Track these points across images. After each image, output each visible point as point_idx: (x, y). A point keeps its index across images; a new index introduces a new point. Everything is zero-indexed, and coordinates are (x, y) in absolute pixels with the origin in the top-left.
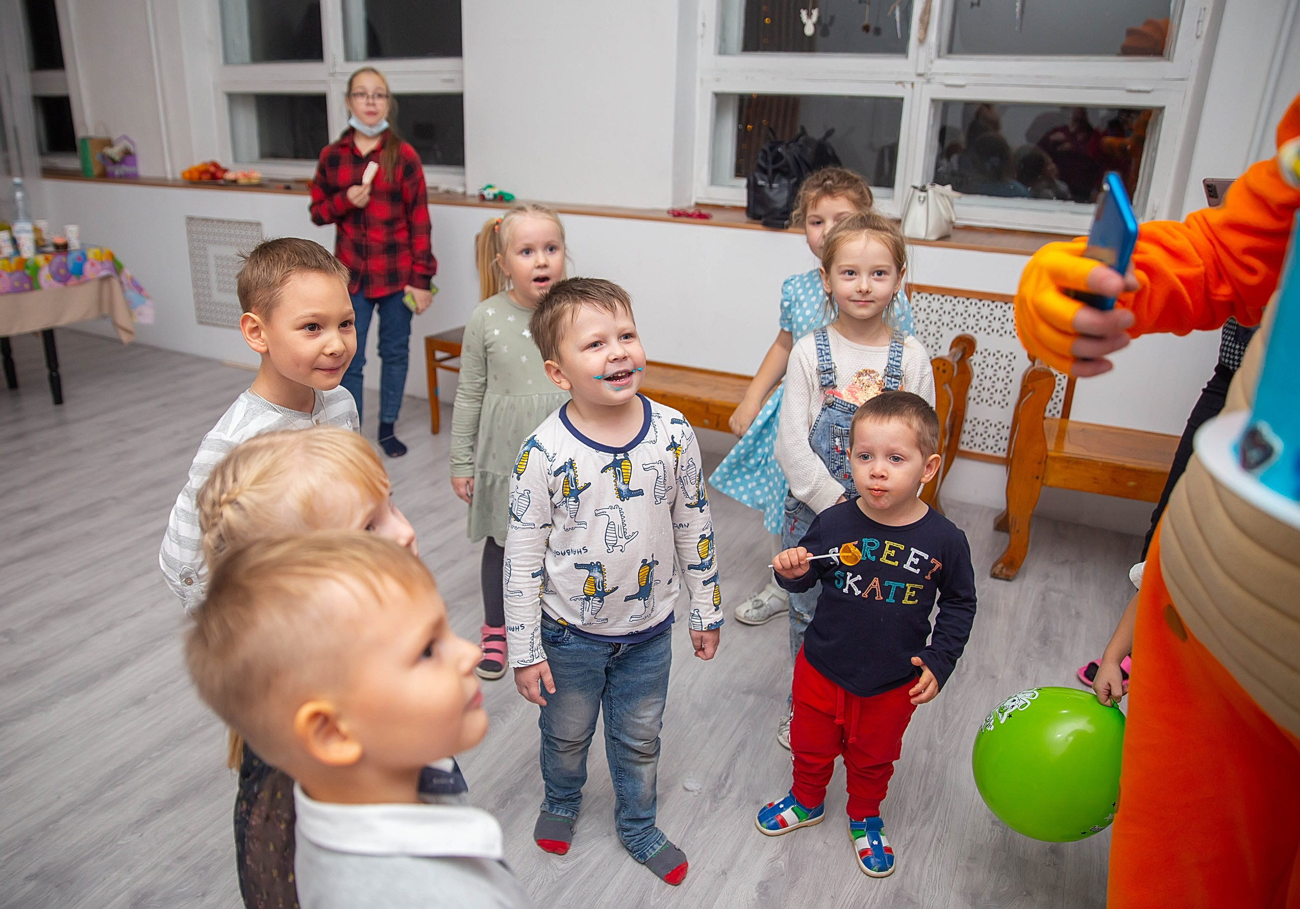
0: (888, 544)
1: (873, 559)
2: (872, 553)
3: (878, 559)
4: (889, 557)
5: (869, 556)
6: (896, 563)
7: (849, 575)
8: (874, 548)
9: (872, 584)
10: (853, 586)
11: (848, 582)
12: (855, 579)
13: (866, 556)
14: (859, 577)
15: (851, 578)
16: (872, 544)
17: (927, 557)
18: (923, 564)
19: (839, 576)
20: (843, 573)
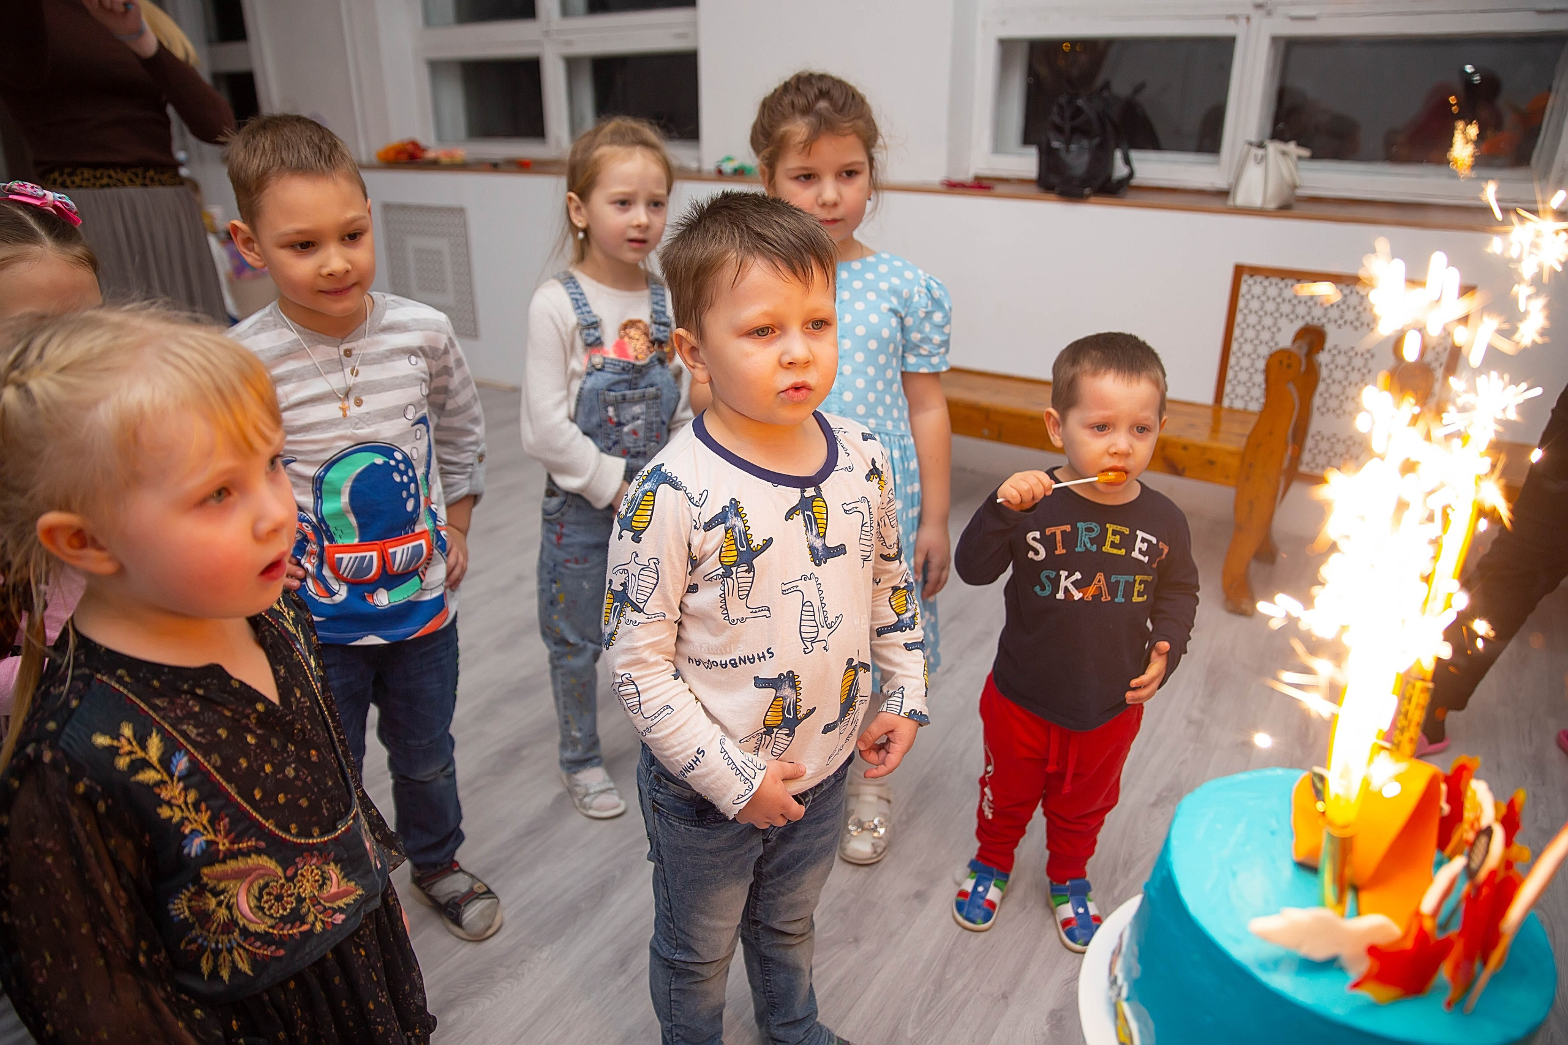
0: (1110, 527)
1: (1094, 548)
2: (1092, 541)
3: (1100, 548)
4: (1113, 545)
5: (1088, 545)
6: (1123, 552)
7: (1064, 574)
8: (1093, 535)
9: (1096, 581)
10: (1071, 588)
11: (1063, 583)
12: (1073, 578)
13: (1085, 545)
14: (1078, 575)
15: (1067, 578)
16: (1091, 530)
17: (1154, 541)
18: (1151, 550)
19: (1048, 577)
20: (1054, 573)
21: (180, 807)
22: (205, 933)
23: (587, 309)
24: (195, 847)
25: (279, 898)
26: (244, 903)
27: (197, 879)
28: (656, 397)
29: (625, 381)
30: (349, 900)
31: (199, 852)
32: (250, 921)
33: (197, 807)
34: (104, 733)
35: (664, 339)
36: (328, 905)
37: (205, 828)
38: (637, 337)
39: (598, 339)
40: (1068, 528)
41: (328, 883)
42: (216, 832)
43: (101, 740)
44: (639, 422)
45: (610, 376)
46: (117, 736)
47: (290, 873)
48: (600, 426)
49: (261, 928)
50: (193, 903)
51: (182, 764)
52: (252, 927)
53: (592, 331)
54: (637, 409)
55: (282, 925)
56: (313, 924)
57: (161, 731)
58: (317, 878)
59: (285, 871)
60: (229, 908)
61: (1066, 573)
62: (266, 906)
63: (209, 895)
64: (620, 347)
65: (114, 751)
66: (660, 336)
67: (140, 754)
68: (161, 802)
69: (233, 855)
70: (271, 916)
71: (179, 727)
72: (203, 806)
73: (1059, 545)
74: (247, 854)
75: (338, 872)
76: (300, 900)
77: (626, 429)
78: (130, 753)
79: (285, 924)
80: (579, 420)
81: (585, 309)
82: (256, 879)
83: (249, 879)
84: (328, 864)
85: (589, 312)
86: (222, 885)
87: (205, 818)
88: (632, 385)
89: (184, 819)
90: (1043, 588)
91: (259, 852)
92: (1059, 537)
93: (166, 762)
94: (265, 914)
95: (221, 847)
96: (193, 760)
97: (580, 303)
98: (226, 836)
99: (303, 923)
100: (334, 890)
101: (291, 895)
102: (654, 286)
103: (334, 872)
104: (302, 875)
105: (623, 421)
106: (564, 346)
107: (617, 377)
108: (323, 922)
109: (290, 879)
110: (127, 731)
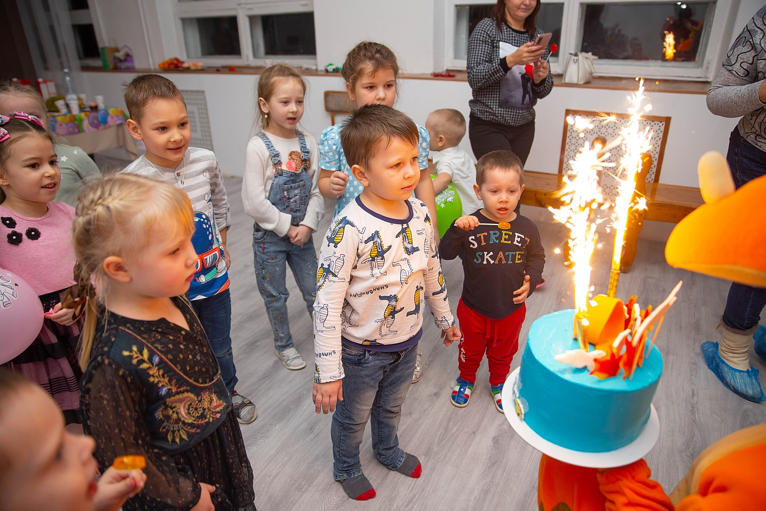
0: (504, 232)
1: (497, 241)
2: (496, 238)
3: (500, 241)
4: (505, 239)
5: (495, 240)
6: (510, 242)
7: (486, 253)
8: (497, 236)
9: (499, 255)
10: (489, 259)
11: (486, 257)
12: (490, 255)
13: (493, 240)
14: (491, 253)
15: (487, 255)
16: (495, 234)
17: (523, 237)
18: (522, 241)
19: (479, 255)
20: (482, 253)
21: (157, 377)
22: (168, 424)
23: (273, 148)
24: (164, 391)
25: (196, 409)
26: (183, 412)
27: (165, 403)
28: (304, 185)
29: (291, 180)
30: (221, 408)
31: (165, 393)
32: (186, 419)
33: (163, 376)
34: (127, 350)
35: (307, 159)
36: (214, 411)
37: (167, 384)
38: (296, 158)
39: (279, 161)
40: (486, 234)
41: (213, 402)
42: (171, 385)
43: (126, 353)
44: (297, 197)
45: (285, 178)
46: (131, 351)
47: (199, 399)
48: (281, 200)
49: (190, 421)
50: (164, 412)
51: (156, 359)
52: (186, 421)
53: (276, 158)
54: (296, 191)
55: (198, 420)
56: (209, 419)
57: (148, 347)
58: (209, 400)
59: (197, 398)
60: (177, 413)
61: (487, 253)
62: (191, 412)
63: (169, 409)
64: (289, 165)
65: (131, 357)
66: (306, 158)
67: (141, 357)
68: (150, 376)
69: (178, 393)
70: (193, 416)
71: (154, 345)
72: (166, 376)
73: (483, 241)
74: (183, 392)
75: (216, 397)
76: (204, 409)
77: (292, 200)
78: (137, 357)
79: (199, 419)
80: (270, 199)
81: (272, 148)
82: (187, 402)
83: (184, 402)
84: (212, 394)
85: (274, 150)
86: (174, 405)
87: (166, 380)
88: (294, 181)
89: (159, 382)
90: (478, 260)
91: (187, 391)
92: (482, 238)
93: (150, 360)
94: (191, 416)
95: (173, 391)
96: (161, 358)
97: (269, 146)
98: (175, 386)
99: (206, 418)
100: (215, 404)
101: (201, 408)
102: (300, 136)
103: (214, 397)
104: (204, 399)
105: (291, 197)
106: (263, 166)
107: (288, 179)
108: (212, 417)
109: (200, 401)
110: (135, 348)
